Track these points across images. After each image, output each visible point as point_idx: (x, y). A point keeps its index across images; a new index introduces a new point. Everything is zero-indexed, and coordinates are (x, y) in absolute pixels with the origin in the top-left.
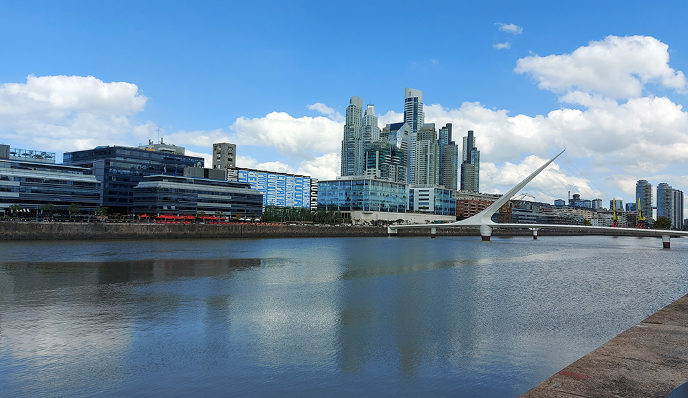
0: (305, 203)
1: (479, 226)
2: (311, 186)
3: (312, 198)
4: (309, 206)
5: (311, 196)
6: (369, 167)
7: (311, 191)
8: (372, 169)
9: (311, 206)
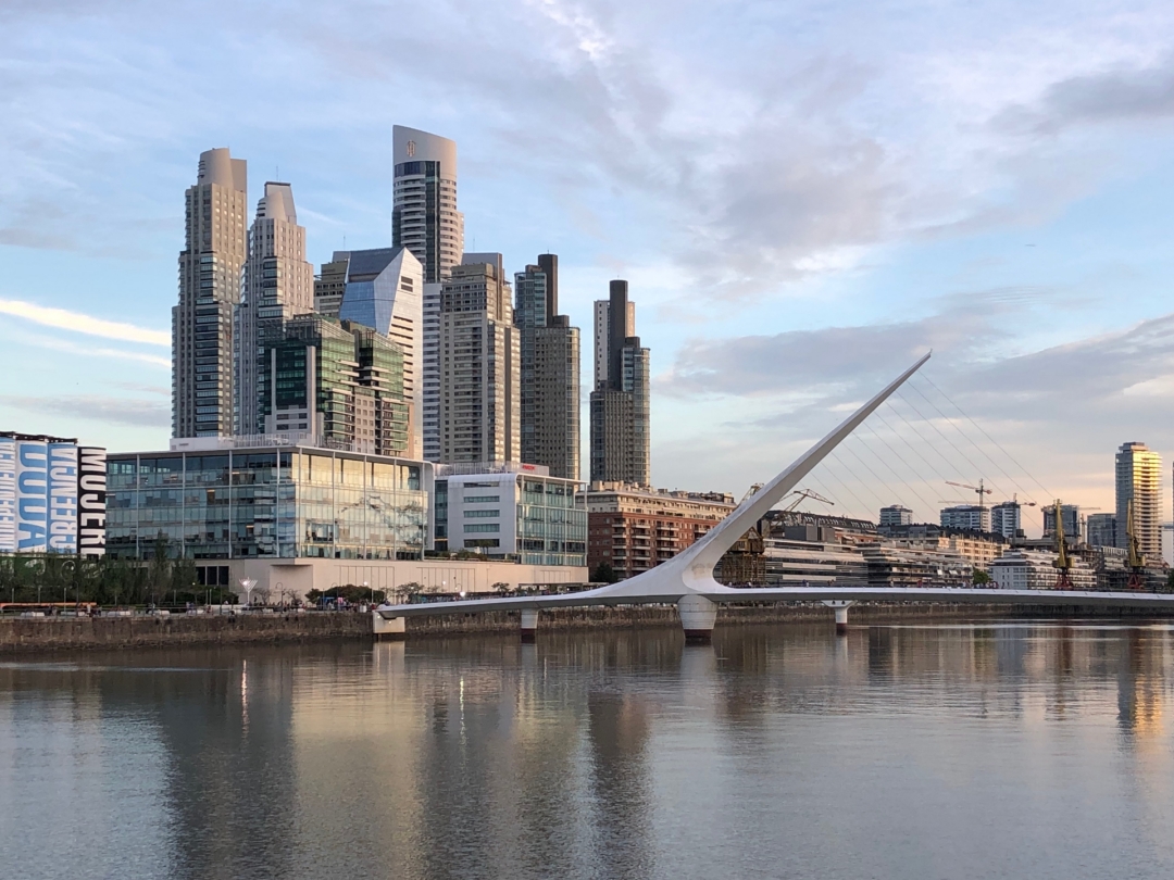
0: (63, 535)
1: (676, 599)
2: (81, 474)
3: (85, 517)
4: (74, 546)
5: (81, 510)
6: (282, 404)
7: (81, 492)
8: (294, 410)
9: (80, 546)
